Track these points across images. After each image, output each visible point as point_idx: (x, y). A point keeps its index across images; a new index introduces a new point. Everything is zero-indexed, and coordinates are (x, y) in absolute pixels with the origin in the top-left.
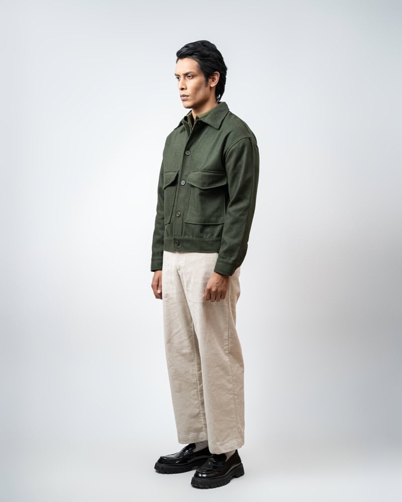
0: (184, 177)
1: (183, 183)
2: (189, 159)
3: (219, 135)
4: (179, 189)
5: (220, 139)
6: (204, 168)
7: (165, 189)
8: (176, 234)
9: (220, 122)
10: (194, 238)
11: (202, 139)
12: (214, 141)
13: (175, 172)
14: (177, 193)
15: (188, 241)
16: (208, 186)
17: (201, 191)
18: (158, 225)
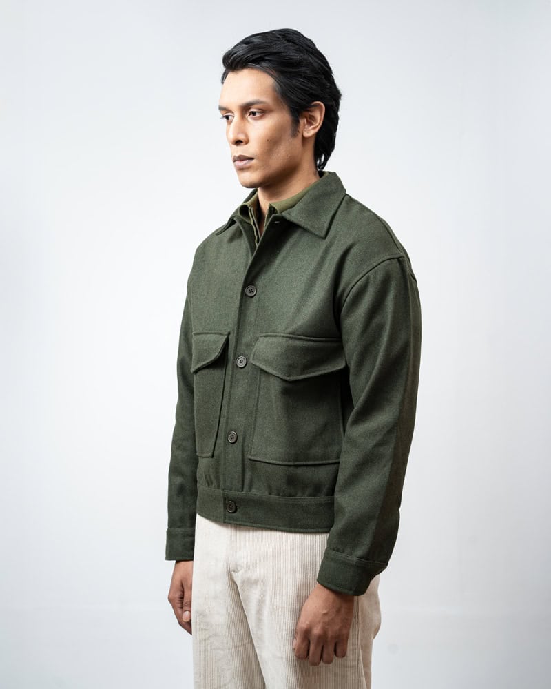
0: (243, 348)
1: (241, 362)
2: (253, 305)
3: (326, 252)
4: (232, 376)
5: (327, 262)
6: (290, 330)
7: (196, 372)
8: (228, 484)
9: (328, 221)
10: (273, 496)
11: (284, 258)
12: (314, 265)
13: (221, 334)
14: (228, 384)
15: (258, 503)
16: (301, 374)
17: (284, 384)
18: (179, 452)
